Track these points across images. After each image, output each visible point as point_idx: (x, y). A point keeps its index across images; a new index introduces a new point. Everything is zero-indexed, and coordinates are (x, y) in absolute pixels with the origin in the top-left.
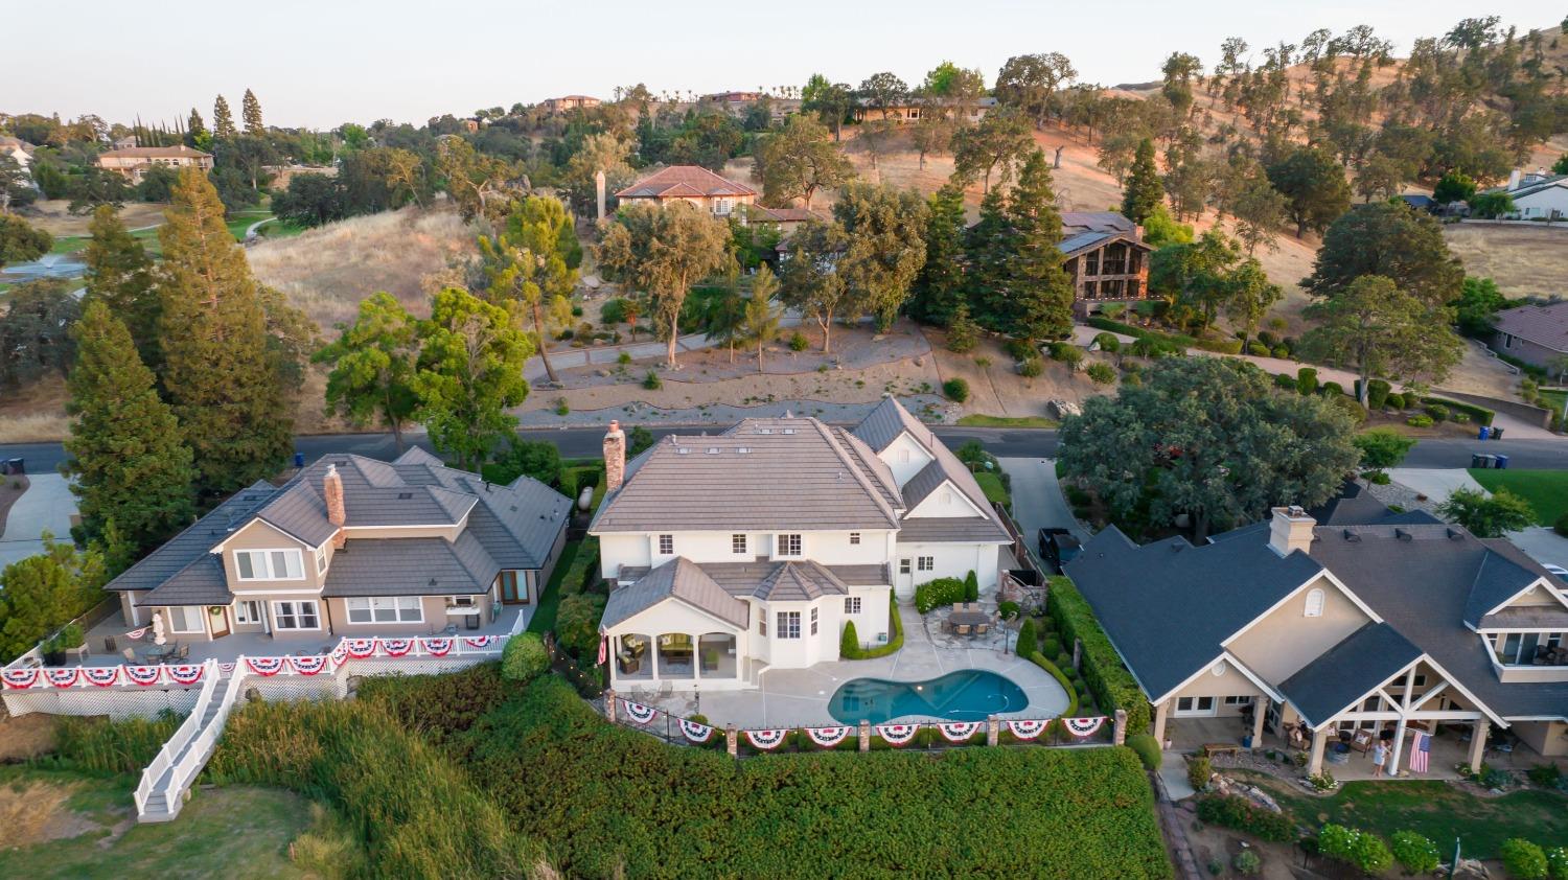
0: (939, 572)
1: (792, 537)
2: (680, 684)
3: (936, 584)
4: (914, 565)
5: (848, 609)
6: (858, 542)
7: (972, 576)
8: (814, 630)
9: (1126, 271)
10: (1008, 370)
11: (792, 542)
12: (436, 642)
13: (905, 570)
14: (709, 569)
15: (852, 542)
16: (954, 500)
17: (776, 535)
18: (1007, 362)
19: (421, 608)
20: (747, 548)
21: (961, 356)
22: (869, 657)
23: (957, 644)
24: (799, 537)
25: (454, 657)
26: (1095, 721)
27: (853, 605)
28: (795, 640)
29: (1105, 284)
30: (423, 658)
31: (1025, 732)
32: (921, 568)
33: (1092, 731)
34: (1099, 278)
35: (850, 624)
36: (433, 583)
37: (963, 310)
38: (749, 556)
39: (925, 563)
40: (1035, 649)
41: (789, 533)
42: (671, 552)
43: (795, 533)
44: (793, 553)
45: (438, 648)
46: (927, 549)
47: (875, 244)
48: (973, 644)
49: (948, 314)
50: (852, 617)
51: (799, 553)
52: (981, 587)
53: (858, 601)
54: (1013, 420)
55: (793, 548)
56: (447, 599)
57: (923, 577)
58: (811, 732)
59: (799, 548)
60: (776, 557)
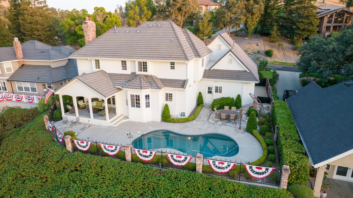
0: (225, 94)
1: (144, 63)
2: (83, 120)
3: (223, 99)
4: (214, 90)
5: (167, 99)
6: (174, 69)
7: (239, 97)
8: (148, 105)
9: (344, 22)
10: (290, 49)
11: (144, 65)
12: (29, 97)
13: (210, 92)
14: (111, 76)
15: (171, 68)
16: (234, 61)
17: (137, 61)
18: (290, 46)
19: (36, 88)
20: (127, 68)
21: (273, 44)
22: (174, 122)
23: (220, 123)
24: (146, 63)
25: (35, 104)
26: (267, 170)
27: (169, 97)
28: (138, 108)
29: (334, 27)
30: (26, 103)
31: (219, 168)
32: (216, 91)
33: (264, 175)
34: (332, 24)
35: (166, 105)
36: (39, 78)
37: (275, 28)
38: (128, 72)
39: (218, 90)
40: (256, 129)
41: (142, 60)
42: (99, 68)
43: (145, 60)
44: (144, 71)
45: (29, 100)
46: (219, 83)
47: (245, 4)
48: (227, 124)
49: (270, 30)
50: (168, 103)
51: (146, 71)
52: (243, 103)
53: (171, 95)
54: (288, 63)
55: (144, 68)
56: (44, 85)
57: (217, 96)
58: (102, 146)
59: (146, 68)
60: (138, 73)
